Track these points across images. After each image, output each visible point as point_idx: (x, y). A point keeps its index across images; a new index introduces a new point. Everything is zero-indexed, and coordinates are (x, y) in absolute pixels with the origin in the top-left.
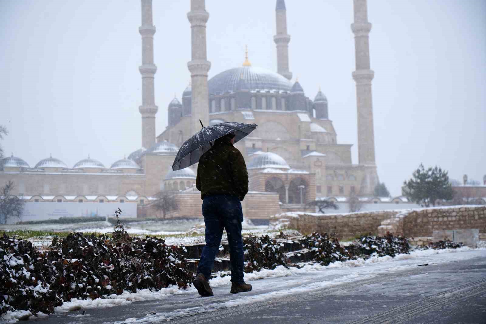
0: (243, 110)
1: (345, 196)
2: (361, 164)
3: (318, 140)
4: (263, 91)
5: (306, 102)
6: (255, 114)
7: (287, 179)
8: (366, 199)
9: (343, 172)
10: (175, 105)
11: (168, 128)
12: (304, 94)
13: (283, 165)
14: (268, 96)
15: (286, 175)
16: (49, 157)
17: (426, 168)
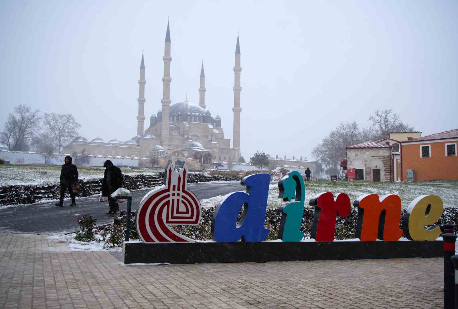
0: (185, 122)
1: (226, 162)
2: (234, 148)
3: (216, 137)
4: (193, 114)
5: (211, 119)
6: (189, 124)
7: (203, 154)
8: (235, 163)
9: (226, 151)
10: (153, 117)
11: (150, 127)
12: (211, 116)
13: (201, 147)
14: (195, 116)
15: (203, 152)
16: (97, 137)
17: (259, 153)
